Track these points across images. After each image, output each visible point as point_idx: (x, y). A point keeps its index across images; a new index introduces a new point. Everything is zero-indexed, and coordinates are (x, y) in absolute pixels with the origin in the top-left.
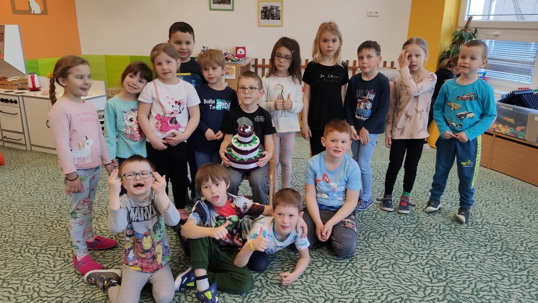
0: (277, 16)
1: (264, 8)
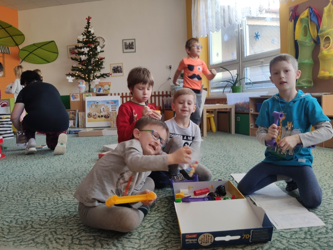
0: (120, 71)
1: (114, 67)
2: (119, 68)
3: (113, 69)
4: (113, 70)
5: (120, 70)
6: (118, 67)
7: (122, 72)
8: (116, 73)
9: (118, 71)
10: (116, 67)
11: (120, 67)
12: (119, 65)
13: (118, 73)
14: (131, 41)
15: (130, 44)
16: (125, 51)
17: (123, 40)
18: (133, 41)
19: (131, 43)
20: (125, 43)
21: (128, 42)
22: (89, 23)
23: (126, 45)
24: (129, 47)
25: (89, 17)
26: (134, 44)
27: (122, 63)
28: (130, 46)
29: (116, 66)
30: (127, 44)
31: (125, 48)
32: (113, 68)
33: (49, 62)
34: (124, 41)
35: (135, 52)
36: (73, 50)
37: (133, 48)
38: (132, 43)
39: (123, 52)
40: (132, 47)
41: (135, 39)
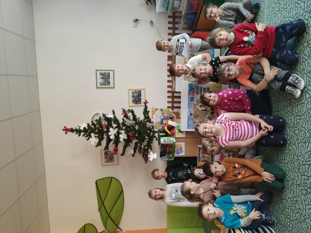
2: (135, 95)
3: (136, 103)
4: (138, 103)
5: (137, 93)
6: (133, 97)
7: (140, 91)
8: (141, 99)
9: (138, 96)
10: (133, 99)
11: (133, 93)
12: (131, 95)
13: (141, 96)
14: (99, 76)
15: (102, 78)
16: (112, 85)
17: (97, 88)
18: (98, 73)
19: (101, 76)
20: (102, 85)
21: (100, 81)
22: (72, 130)
23: (104, 84)
24: (106, 80)
25: (64, 130)
26: (103, 72)
27: (129, 90)
28: (106, 78)
29: (131, 99)
30: (103, 81)
31: (108, 85)
32: (134, 103)
33: (122, 191)
34: (99, 86)
35: (113, 71)
36: (107, 158)
37: (109, 74)
38: (101, 74)
39: (114, 88)
40: (107, 74)
41: (97, 71)
